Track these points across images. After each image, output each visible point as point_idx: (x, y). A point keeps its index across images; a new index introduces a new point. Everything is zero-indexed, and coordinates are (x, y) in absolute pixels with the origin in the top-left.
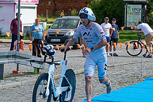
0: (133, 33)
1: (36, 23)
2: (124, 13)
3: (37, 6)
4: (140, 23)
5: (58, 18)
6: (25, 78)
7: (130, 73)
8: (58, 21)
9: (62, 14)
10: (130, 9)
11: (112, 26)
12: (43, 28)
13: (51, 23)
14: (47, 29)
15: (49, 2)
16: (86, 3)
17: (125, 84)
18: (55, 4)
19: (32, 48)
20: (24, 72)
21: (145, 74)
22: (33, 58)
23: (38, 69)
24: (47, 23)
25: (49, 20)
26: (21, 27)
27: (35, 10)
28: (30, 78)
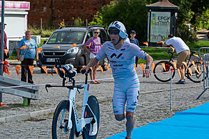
0: (159, 51)
1: (27, 37)
2: (147, 22)
3: (27, 13)
4: (170, 37)
5: (57, 30)
6: (11, 111)
7: (155, 105)
8: (56, 34)
9: (62, 24)
10: (155, 17)
11: (130, 40)
12: (36, 44)
13: (47, 36)
14: (41, 45)
15: (45, 8)
16: (95, 9)
17: (148, 120)
18: (53, 11)
19: (20, 71)
20: (9, 103)
21: (174, 106)
22: (23, 84)
23: (29, 99)
24: (42, 37)
25: (45, 33)
26: (6, 42)
27: (25, 19)
28: (19, 112)
